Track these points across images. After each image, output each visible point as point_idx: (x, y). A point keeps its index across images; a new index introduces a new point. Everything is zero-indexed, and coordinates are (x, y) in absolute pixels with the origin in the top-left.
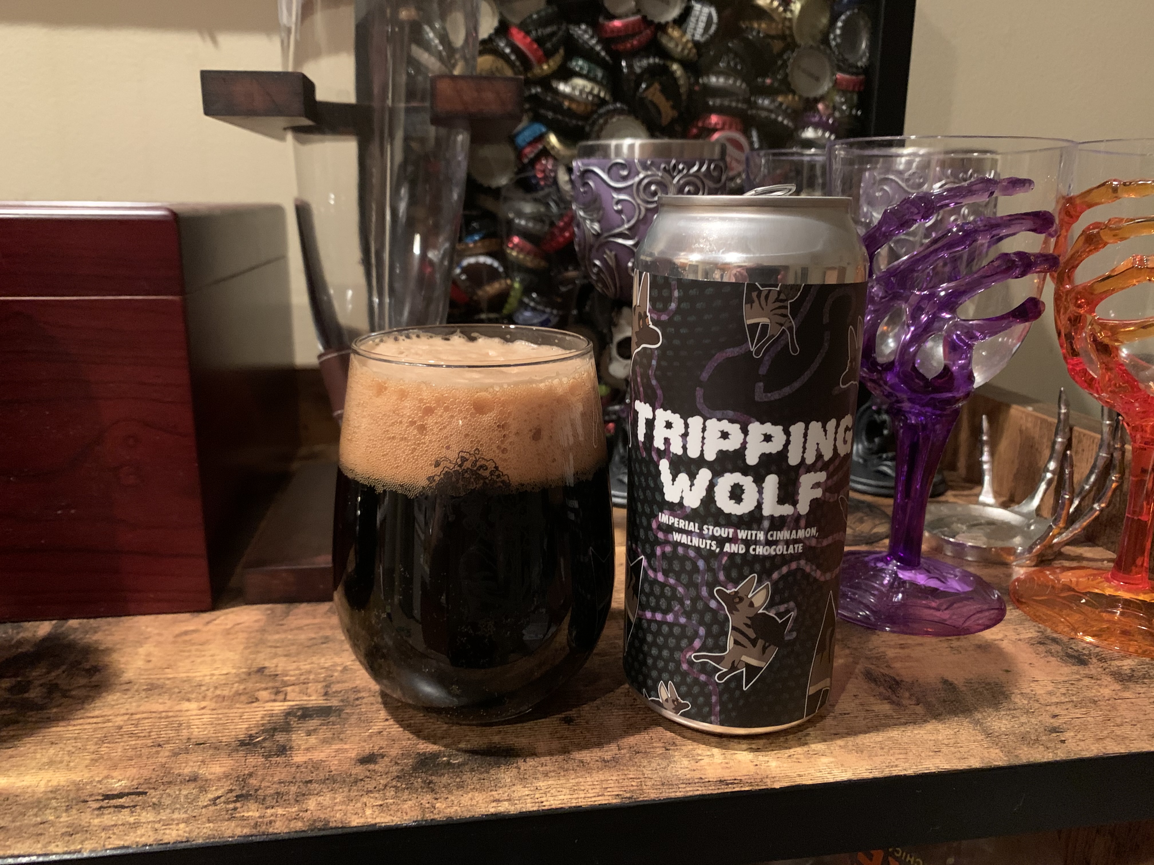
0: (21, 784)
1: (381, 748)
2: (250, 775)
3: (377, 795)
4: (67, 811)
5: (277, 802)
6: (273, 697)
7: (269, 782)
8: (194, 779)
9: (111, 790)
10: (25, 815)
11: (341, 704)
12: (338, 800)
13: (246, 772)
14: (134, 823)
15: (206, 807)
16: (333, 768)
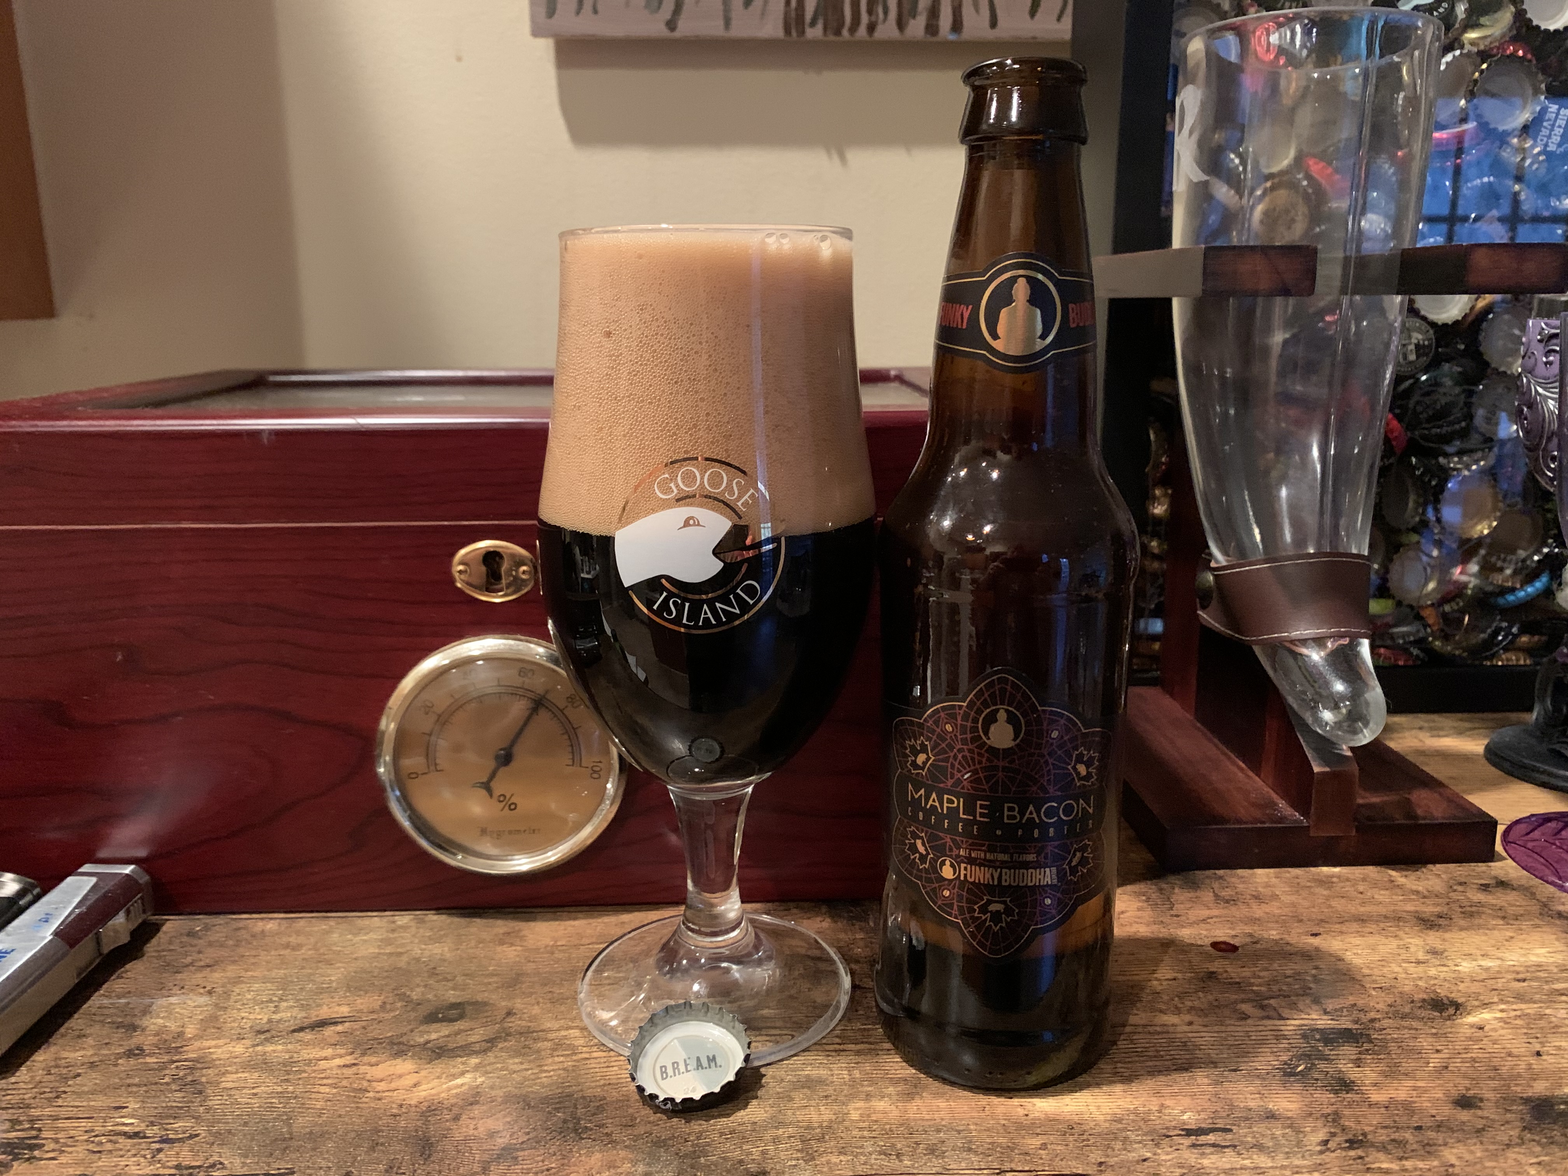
0: (1068, 1109)
1: (1468, 1089)
2: (1336, 1113)
3: (1523, 1151)
4: (1157, 1145)
5: (1404, 1152)
6: (1264, 1014)
7: (1368, 1125)
8: (1271, 1116)
9: (1184, 1124)
10: (1114, 1150)
11: (1356, 1026)
12: (1479, 1154)
13: (1328, 1111)
14: (1256, 1168)
15: (1321, 1152)
16: (1434, 1112)
